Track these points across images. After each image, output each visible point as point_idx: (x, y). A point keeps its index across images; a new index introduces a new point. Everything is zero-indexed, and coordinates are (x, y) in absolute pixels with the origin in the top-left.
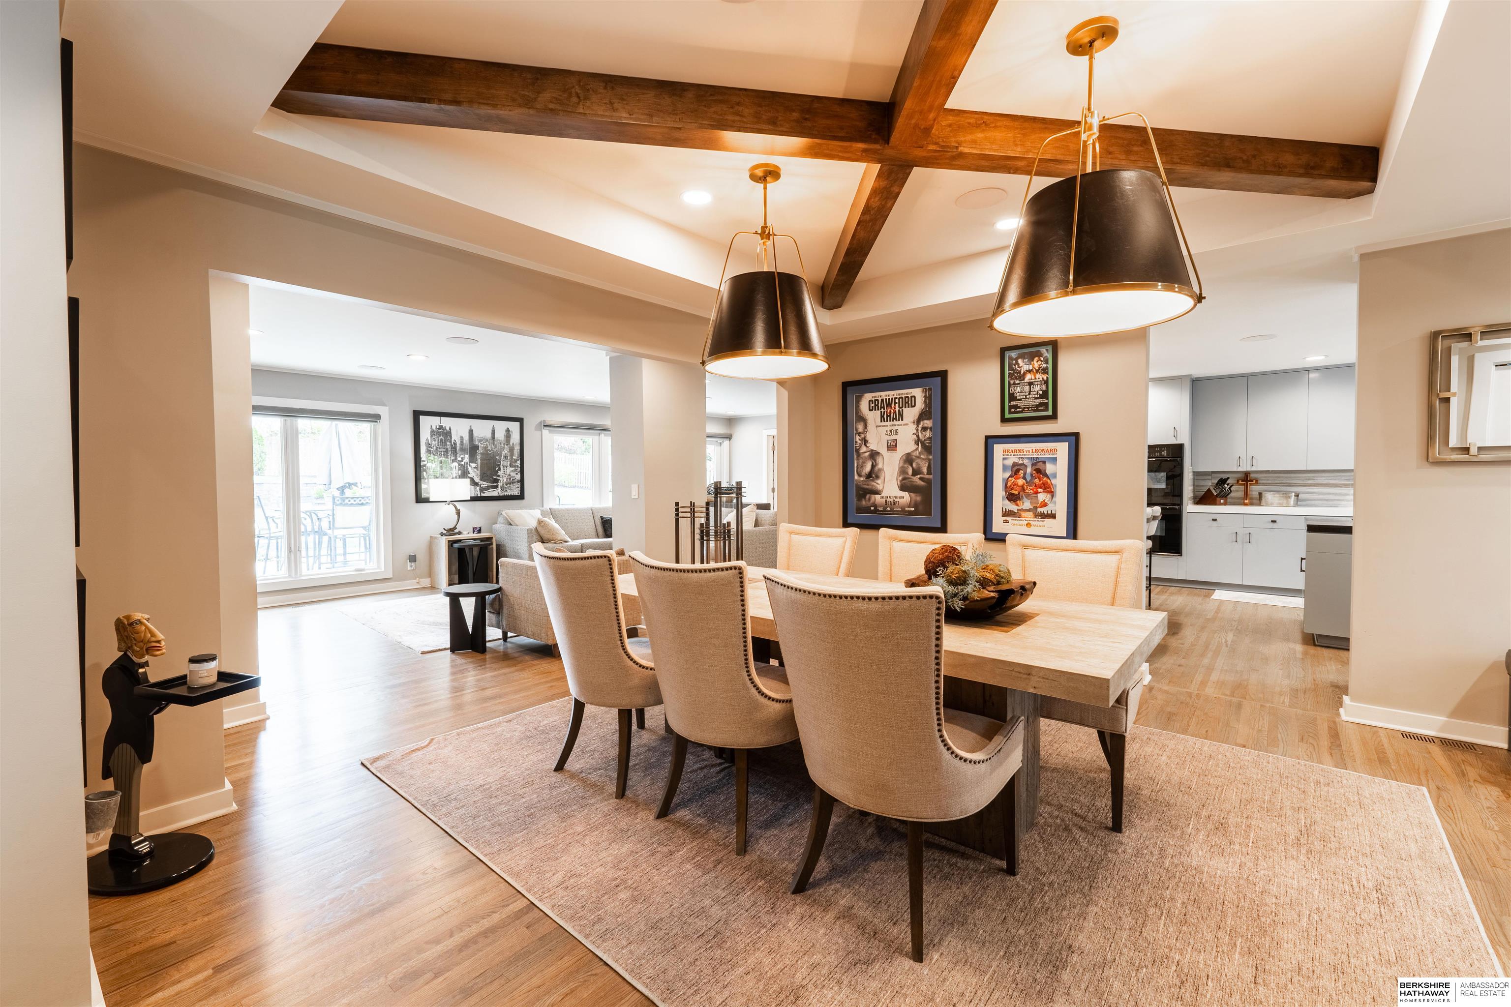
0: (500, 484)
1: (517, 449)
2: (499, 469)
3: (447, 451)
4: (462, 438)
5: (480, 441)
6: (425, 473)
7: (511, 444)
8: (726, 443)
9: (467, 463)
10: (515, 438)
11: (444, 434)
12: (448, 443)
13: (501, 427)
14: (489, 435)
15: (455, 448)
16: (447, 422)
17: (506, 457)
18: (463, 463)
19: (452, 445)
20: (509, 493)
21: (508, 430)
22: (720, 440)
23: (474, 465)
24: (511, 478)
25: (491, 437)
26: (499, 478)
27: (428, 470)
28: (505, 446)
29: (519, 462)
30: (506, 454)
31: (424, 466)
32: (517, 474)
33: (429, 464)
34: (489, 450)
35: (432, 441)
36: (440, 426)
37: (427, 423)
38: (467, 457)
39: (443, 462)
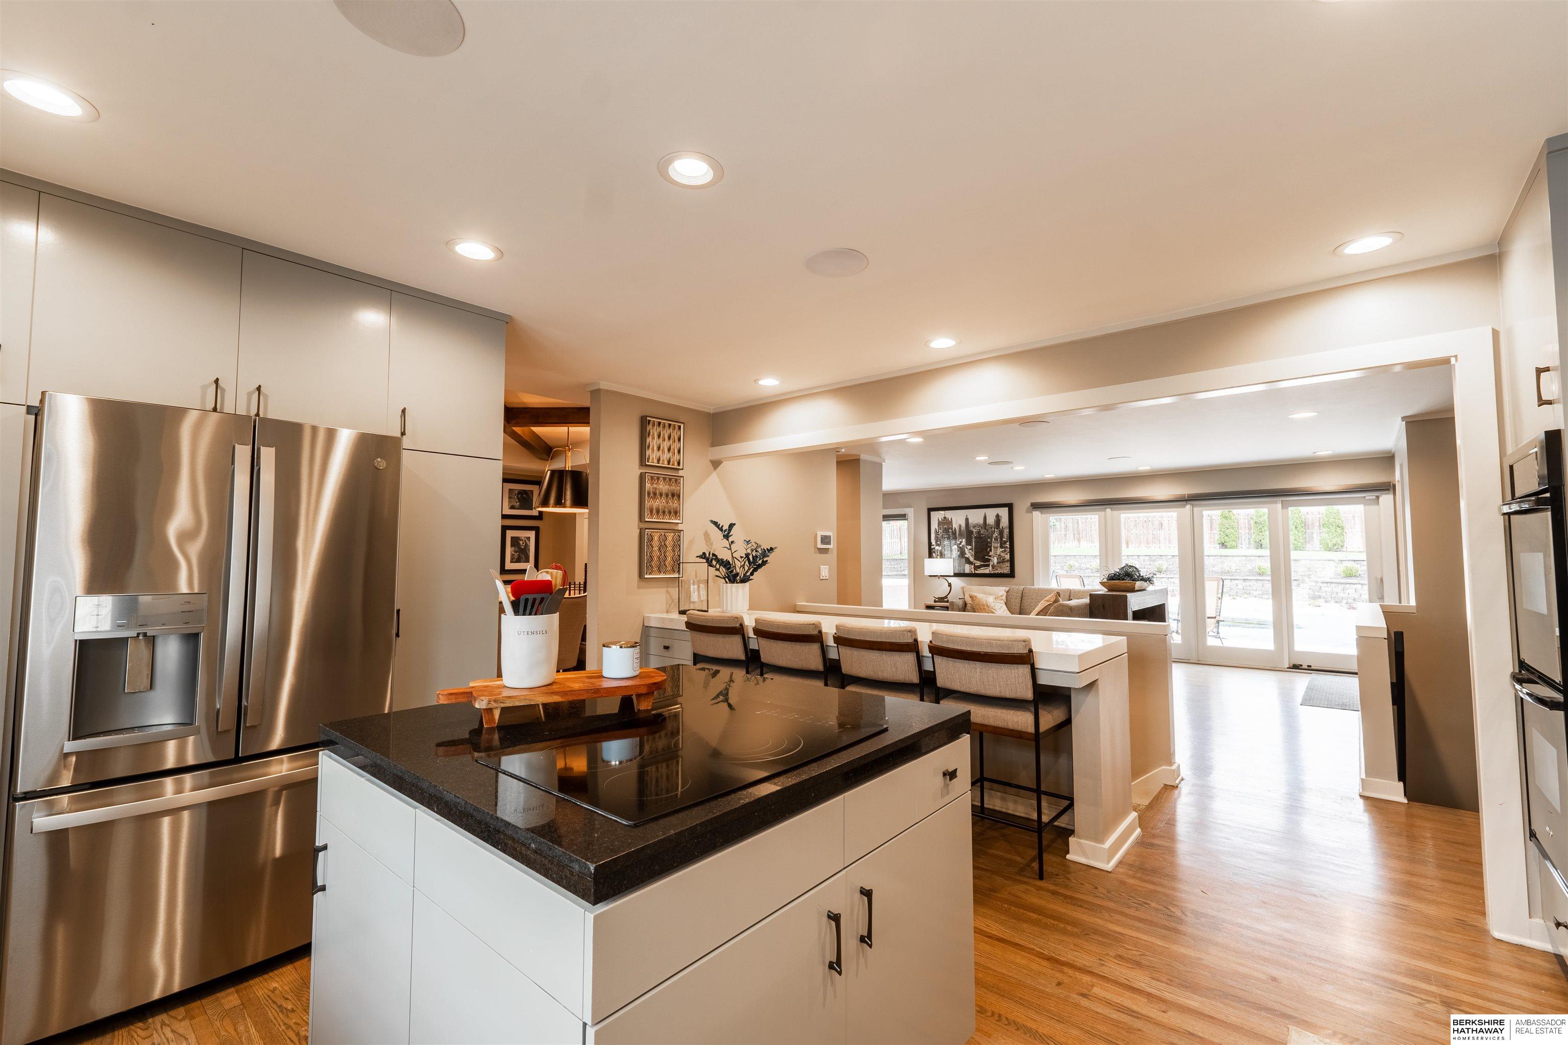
0: (991, 563)
1: (1006, 532)
2: (991, 550)
3: (949, 537)
4: (960, 526)
5: (974, 527)
6: (934, 554)
7: (1001, 527)
9: (963, 546)
10: (1005, 522)
11: (946, 525)
12: (950, 530)
13: (991, 514)
14: (981, 522)
15: (955, 534)
16: (949, 514)
17: (996, 539)
18: (961, 546)
19: (953, 532)
20: (999, 571)
21: (998, 516)
23: (969, 547)
24: (1000, 558)
25: (984, 523)
26: (990, 558)
27: (936, 552)
28: (996, 530)
29: (1008, 543)
30: (996, 536)
31: (934, 548)
32: (1007, 554)
33: (937, 548)
34: (981, 534)
35: (939, 530)
36: (945, 518)
37: (937, 516)
38: (964, 540)
39: (946, 545)
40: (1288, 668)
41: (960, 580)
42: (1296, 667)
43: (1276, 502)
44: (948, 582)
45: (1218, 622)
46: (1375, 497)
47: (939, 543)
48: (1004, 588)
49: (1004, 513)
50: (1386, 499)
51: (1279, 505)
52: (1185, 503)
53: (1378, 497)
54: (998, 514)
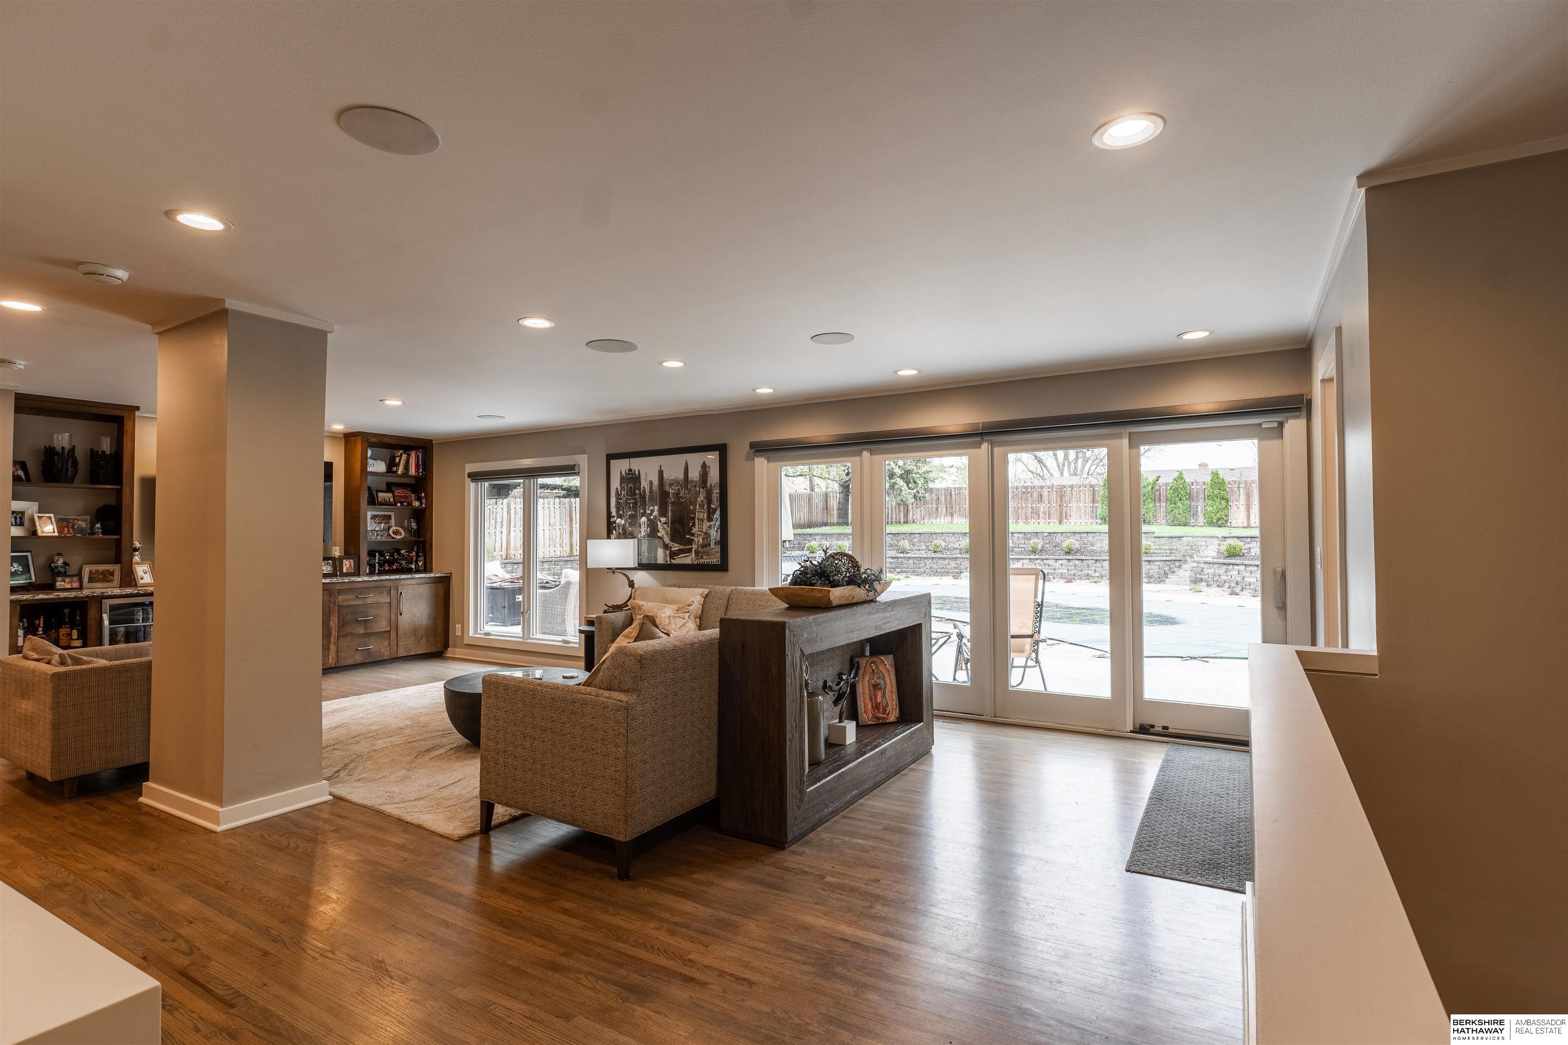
0: (694, 547)
1: (716, 492)
2: (694, 525)
3: (635, 503)
4: (651, 482)
5: (671, 485)
6: (614, 531)
7: (708, 485)
9: (655, 517)
10: (714, 476)
11: (632, 479)
12: (638, 493)
13: (695, 461)
14: (681, 476)
15: (644, 497)
16: (637, 464)
17: (702, 506)
18: (652, 517)
19: (640, 494)
20: (705, 560)
22: (1268, 422)
23: (663, 520)
24: (707, 538)
25: (684, 478)
26: (692, 538)
27: (617, 528)
28: (701, 490)
29: (719, 512)
30: (702, 501)
31: (615, 522)
32: (716, 531)
33: (619, 521)
34: (680, 497)
35: (621, 492)
36: (630, 470)
37: (620, 467)
38: (656, 508)
39: (631, 516)
40: (1131, 732)
41: (650, 574)
42: (1144, 730)
43: (1120, 436)
44: (628, 579)
45: (1037, 643)
46: (1276, 425)
47: (621, 512)
48: (700, 591)
49: (712, 458)
50: (1294, 427)
51: (1125, 442)
52: (979, 439)
53: (1281, 425)
54: (704, 463)
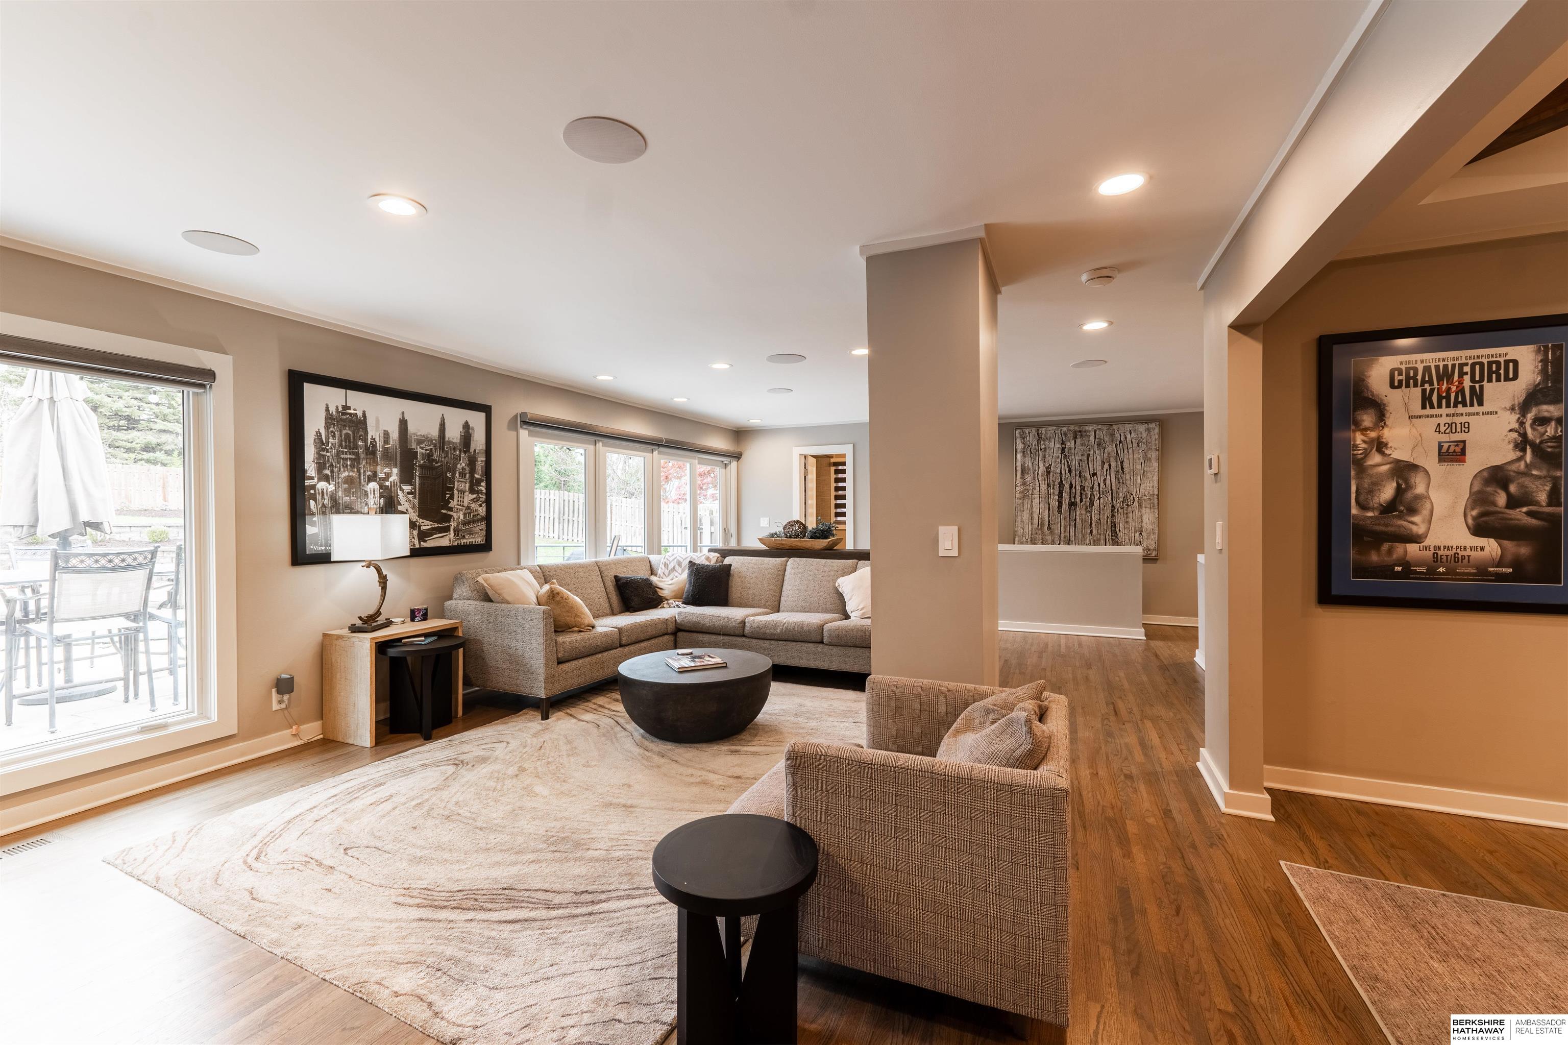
0: (453, 524)
1: (481, 459)
2: (452, 497)
3: (357, 459)
4: (386, 434)
5: (419, 442)
6: (312, 503)
7: (472, 450)
8: (734, 464)
9: (394, 484)
10: (478, 439)
11: (353, 425)
12: (360, 443)
13: (455, 419)
14: (434, 433)
15: (374, 453)
16: (359, 402)
17: (462, 475)
18: (387, 484)
19: (367, 448)
20: (468, 540)
21: (466, 426)
23: (407, 488)
24: (470, 513)
25: (440, 436)
26: (451, 513)
27: (319, 497)
28: (463, 455)
29: (483, 484)
30: (463, 469)
31: (313, 487)
32: (481, 505)
33: (322, 485)
34: (434, 460)
35: (327, 438)
36: (345, 407)
38: (395, 471)
39: (349, 481)
44: (382, 574)
46: (730, 463)
47: (327, 472)
49: (477, 420)
54: (467, 423)
